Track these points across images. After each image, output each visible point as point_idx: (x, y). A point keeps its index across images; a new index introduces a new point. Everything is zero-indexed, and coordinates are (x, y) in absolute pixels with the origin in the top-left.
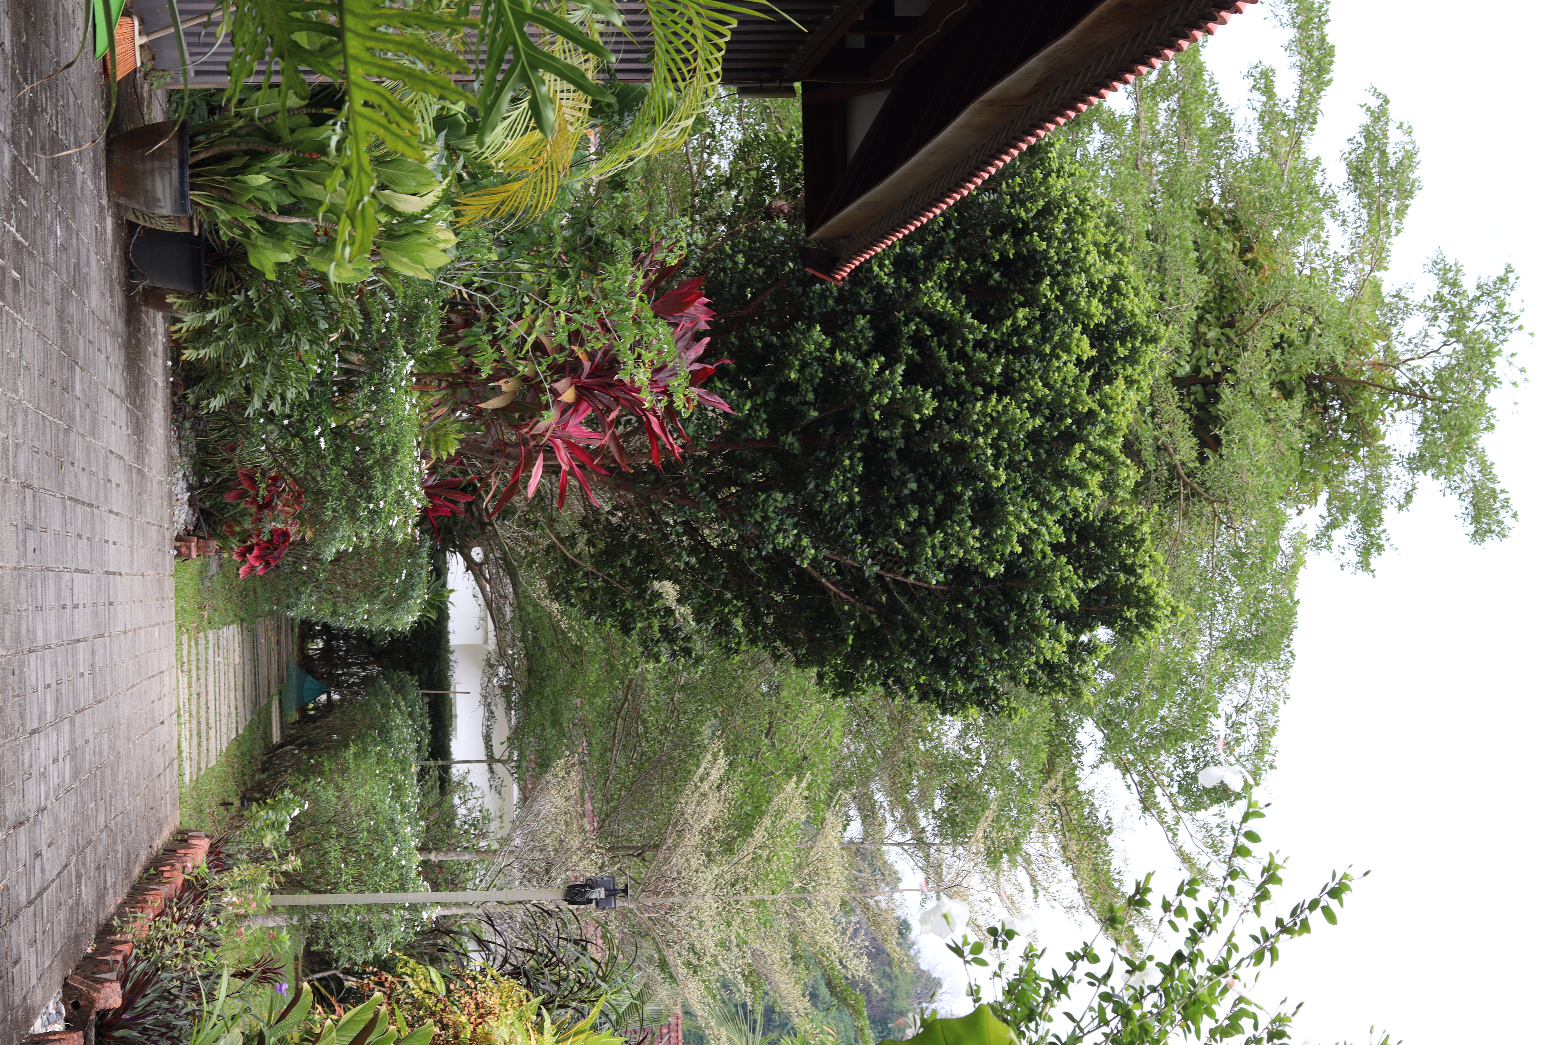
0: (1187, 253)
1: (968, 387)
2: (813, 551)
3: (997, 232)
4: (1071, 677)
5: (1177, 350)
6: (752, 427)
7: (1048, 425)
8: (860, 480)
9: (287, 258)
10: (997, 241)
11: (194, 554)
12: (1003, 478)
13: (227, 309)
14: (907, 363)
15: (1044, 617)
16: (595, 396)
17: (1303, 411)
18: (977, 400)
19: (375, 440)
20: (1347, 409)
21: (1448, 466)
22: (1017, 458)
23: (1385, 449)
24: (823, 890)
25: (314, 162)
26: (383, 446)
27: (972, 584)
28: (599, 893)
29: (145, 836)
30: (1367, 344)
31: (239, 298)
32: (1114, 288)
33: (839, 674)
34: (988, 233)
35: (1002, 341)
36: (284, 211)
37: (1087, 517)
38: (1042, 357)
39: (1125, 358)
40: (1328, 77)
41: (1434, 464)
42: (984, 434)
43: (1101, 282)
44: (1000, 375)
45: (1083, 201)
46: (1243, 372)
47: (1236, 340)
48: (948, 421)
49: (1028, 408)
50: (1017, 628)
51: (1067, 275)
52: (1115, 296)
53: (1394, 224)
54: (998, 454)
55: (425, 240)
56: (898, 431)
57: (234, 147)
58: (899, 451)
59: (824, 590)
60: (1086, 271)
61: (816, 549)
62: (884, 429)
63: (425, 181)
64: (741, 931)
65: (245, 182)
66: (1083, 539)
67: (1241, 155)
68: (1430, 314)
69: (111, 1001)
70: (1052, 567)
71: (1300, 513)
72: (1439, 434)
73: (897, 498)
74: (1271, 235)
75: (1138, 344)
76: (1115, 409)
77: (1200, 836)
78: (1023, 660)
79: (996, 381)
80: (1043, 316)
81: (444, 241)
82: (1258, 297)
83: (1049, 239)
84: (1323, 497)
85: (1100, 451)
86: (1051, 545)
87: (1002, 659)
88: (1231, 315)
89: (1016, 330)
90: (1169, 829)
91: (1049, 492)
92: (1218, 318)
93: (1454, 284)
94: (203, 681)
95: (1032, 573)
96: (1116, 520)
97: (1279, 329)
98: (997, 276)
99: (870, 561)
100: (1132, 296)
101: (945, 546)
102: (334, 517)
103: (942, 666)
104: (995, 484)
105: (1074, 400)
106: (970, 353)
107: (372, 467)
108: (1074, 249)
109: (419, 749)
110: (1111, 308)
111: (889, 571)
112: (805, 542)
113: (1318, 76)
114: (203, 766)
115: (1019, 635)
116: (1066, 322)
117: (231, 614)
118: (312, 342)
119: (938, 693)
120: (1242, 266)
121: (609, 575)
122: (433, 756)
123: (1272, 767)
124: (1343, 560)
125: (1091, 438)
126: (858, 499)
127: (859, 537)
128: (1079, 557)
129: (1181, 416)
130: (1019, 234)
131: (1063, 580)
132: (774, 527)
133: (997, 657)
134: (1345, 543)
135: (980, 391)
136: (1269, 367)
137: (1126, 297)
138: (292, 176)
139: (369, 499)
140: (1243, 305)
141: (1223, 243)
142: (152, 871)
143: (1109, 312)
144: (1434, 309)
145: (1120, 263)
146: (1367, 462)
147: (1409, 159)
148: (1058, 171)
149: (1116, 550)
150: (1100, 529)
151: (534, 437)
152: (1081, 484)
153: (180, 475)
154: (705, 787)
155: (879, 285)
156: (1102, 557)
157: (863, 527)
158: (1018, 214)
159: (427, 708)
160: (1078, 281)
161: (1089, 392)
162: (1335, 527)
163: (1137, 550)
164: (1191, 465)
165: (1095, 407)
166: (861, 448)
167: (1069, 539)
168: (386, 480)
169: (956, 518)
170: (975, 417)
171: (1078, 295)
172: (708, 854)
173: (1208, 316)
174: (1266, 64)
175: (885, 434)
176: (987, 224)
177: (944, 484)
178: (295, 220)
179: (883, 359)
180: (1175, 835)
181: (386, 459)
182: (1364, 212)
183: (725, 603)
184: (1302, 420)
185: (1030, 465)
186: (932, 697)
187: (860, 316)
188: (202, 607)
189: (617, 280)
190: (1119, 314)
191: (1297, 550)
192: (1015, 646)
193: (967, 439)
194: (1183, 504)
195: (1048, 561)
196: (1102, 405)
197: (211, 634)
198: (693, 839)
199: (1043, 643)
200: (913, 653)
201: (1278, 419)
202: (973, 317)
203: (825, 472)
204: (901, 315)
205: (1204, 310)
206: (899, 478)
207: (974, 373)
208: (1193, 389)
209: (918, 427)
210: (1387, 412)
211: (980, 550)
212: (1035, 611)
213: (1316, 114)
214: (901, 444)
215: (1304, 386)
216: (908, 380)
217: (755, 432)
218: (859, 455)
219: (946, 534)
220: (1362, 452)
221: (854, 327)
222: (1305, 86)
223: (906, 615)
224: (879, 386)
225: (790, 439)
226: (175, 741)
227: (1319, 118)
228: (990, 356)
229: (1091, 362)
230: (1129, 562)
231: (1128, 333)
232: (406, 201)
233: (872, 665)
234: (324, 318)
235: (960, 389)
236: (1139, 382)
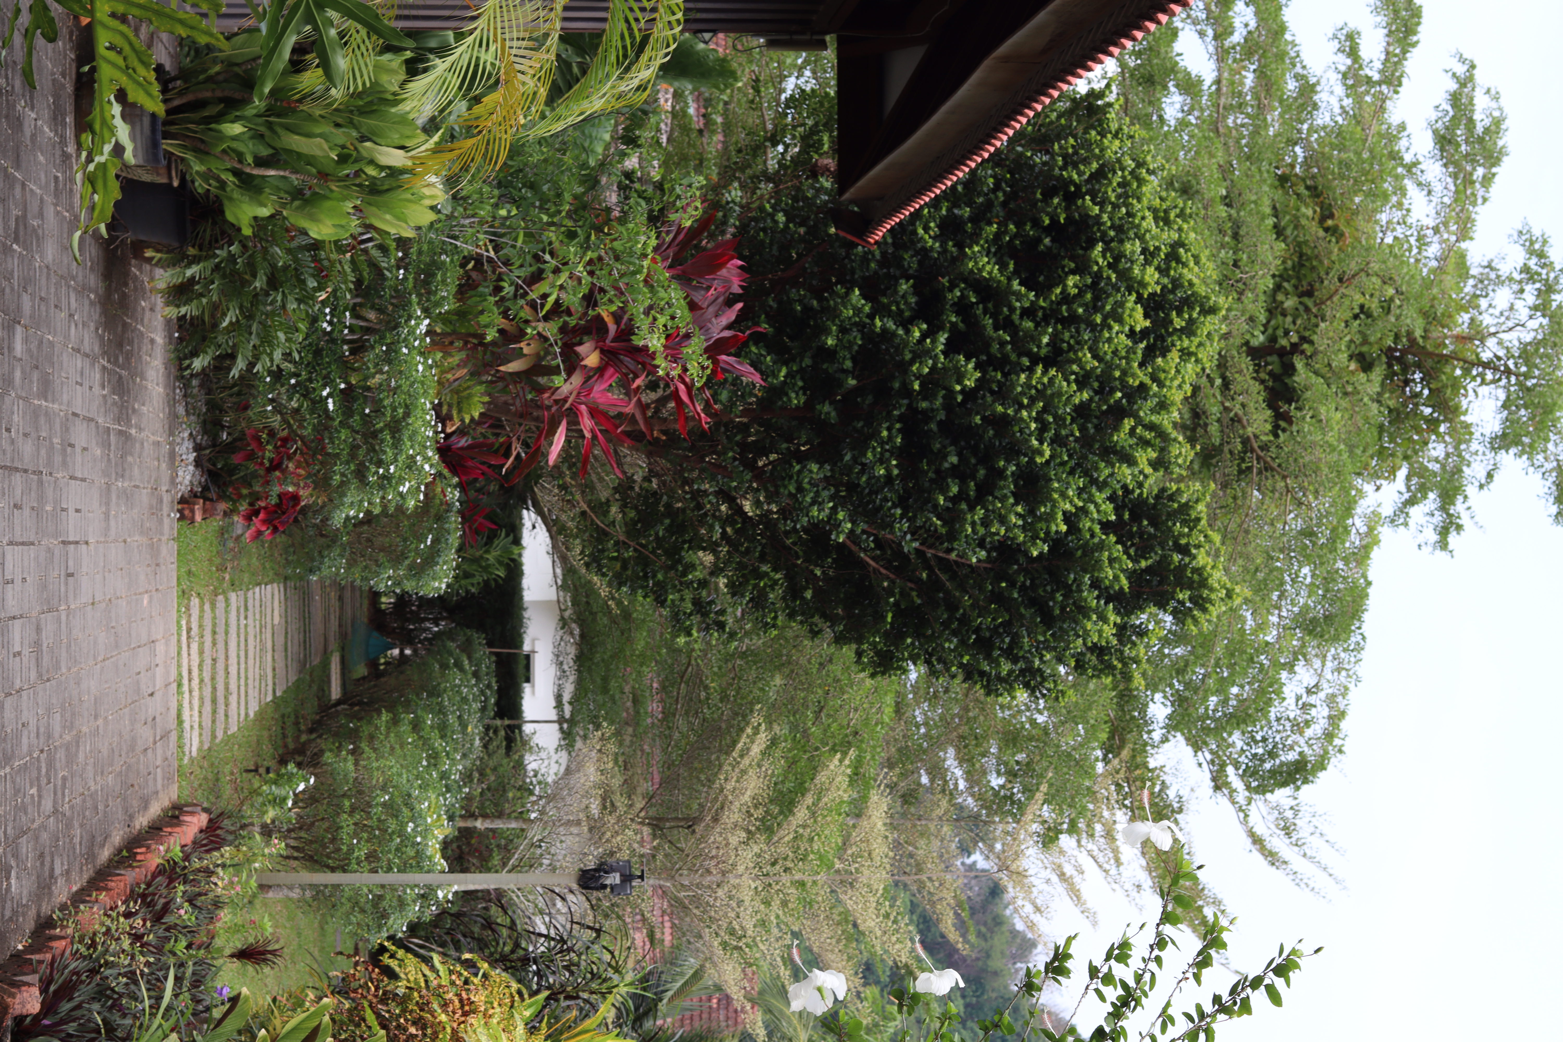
0: (1263, 219)
1: (1013, 357)
2: (849, 525)
3: (1048, 195)
4: (1122, 660)
5: (1252, 319)
6: (787, 394)
7: (1097, 398)
8: (900, 453)
9: (264, 212)
10: (1048, 205)
11: (198, 517)
12: (1047, 454)
13: (210, 264)
14: (950, 331)
15: (1090, 598)
16: (621, 361)
17: (1382, 384)
18: (1023, 371)
19: (386, 402)
20: (1428, 383)
21: (1531, 446)
22: (1063, 432)
23: (1467, 426)
24: (866, 872)
25: (294, 111)
26: (394, 409)
27: (1017, 562)
28: (614, 879)
29: (120, 815)
30: (1450, 316)
31: (221, 253)
32: (1173, 256)
33: (878, 653)
34: (1039, 196)
35: (1051, 310)
36: (260, 162)
37: (1141, 494)
38: (1093, 327)
39: (1182, 330)
40: (1415, 39)
41: (1517, 443)
42: (1029, 407)
43: (1158, 249)
44: (1048, 345)
45: (1140, 164)
46: (1321, 342)
47: (1314, 310)
48: (992, 392)
49: (1076, 381)
50: (1063, 609)
51: (1121, 242)
52: (1174, 264)
53: (1481, 192)
54: (1043, 428)
55: (409, 196)
56: (938, 402)
57: (208, 94)
58: (940, 423)
59: (863, 565)
60: (1142, 238)
61: (853, 522)
62: (925, 399)
63: (408, 133)
64: (780, 913)
65: (220, 132)
66: (1136, 517)
67: (1323, 118)
68: (1516, 287)
69: (28, 1006)
70: (1101, 546)
71: (1378, 488)
72: (1523, 412)
73: (938, 472)
74: (1352, 201)
75: (1195, 315)
76: (1168, 383)
77: (1272, 818)
78: (1069, 643)
79: (1044, 351)
80: (1095, 284)
81: (431, 197)
82: (1337, 266)
83: (1102, 204)
84: (1402, 473)
85: (1151, 427)
86: (1100, 522)
87: (1046, 640)
88: (1310, 284)
89: (1065, 298)
90: (1240, 809)
91: (1097, 469)
92: (1296, 287)
93: (1541, 255)
94: (221, 646)
95: (1079, 553)
96: (1171, 498)
97: (1359, 299)
98: (1047, 241)
99: (909, 537)
100: (1192, 264)
101: (986, 523)
102: (342, 482)
103: (985, 646)
104: (1039, 460)
105: (1124, 373)
106: (1017, 322)
107: (381, 430)
108: (1129, 214)
109: (483, 709)
110: (1168, 276)
111: (931, 547)
112: (841, 515)
113: (1405, 38)
114: (220, 735)
115: (1064, 615)
116: (1118, 290)
117: (271, 573)
118: (299, 301)
119: (982, 674)
120: (1321, 233)
121: (641, 545)
122: (501, 713)
123: (1340, 751)
124: (1421, 539)
125: (1142, 414)
126: (896, 472)
127: (899, 511)
128: (1131, 536)
129: (1256, 387)
130: (1071, 197)
131: (1111, 560)
132: (808, 499)
133: (1042, 639)
134: (1423, 520)
135: (1026, 362)
136: (1348, 338)
137: (1185, 265)
138: (270, 126)
139: (379, 463)
140: (1322, 274)
141: (1303, 210)
142: (125, 853)
143: (1166, 281)
144: (1520, 282)
145: (1180, 230)
146: (1447, 438)
147: (1496, 126)
148: (1117, 133)
149: (1170, 529)
150: (1154, 506)
151: (556, 402)
152: (1131, 461)
153: (186, 435)
154: (746, 761)
155: (924, 249)
156: (1155, 536)
157: (902, 502)
158: (1070, 177)
159: (493, 666)
160: (1132, 247)
161: (1142, 365)
162: (1413, 504)
163: (1191, 530)
164: (1264, 438)
165: (1147, 381)
166: (900, 419)
167: (1119, 516)
168: (397, 444)
169: (997, 493)
170: (1019, 389)
171: (1132, 262)
172: (749, 832)
173: (1286, 284)
174: (1352, 26)
175: (924, 405)
176: (1038, 187)
177: (987, 459)
178: (272, 173)
179: (925, 326)
180: (1246, 816)
181: (398, 422)
182: (1449, 180)
183: (761, 576)
184: (1379, 394)
185: (1077, 440)
186: (976, 677)
187: (903, 281)
188: (222, 568)
189: (630, 240)
190: (1177, 283)
191: (1371, 529)
192: (1061, 628)
193: (1010, 412)
194: (1256, 479)
195: (1096, 540)
196: (1154, 378)
197: (233, 596)
198: (733, 816)
199: (1089, 626)
200: (954, 633)
201: (1356, 392)
202: (1020, 284)
203: (861, 444)
204: (945, 281)
205: (1281, 279)
206: (940, 450)
207: (1021, 343)
208: (1269, 359)
209: (960, 398)
210: (1470, 387)
211: (1024, 528)
212: (1082, 591)
213: (1401, 76)
214: (942, 416)
215: (1384, 359)
216: (951, 349)
217: (790, 400)
218: (898, 426)
219: (987, 510)
220: (1442, 428)
221: (896, 292)
222: (1391, 49)
223: (947, 593)
224: (920, 354)
225: (827, 408)
226: (173, 712)
227: (1405, 80)
228: (1037, 325)
229: (1145, 333)
230: (1183, 541)
231: (1187, 303)
232: (387, 154)
233: (912, 644)
234: (313, 276)
235: (1005, 358)
236: (1195, 354)
